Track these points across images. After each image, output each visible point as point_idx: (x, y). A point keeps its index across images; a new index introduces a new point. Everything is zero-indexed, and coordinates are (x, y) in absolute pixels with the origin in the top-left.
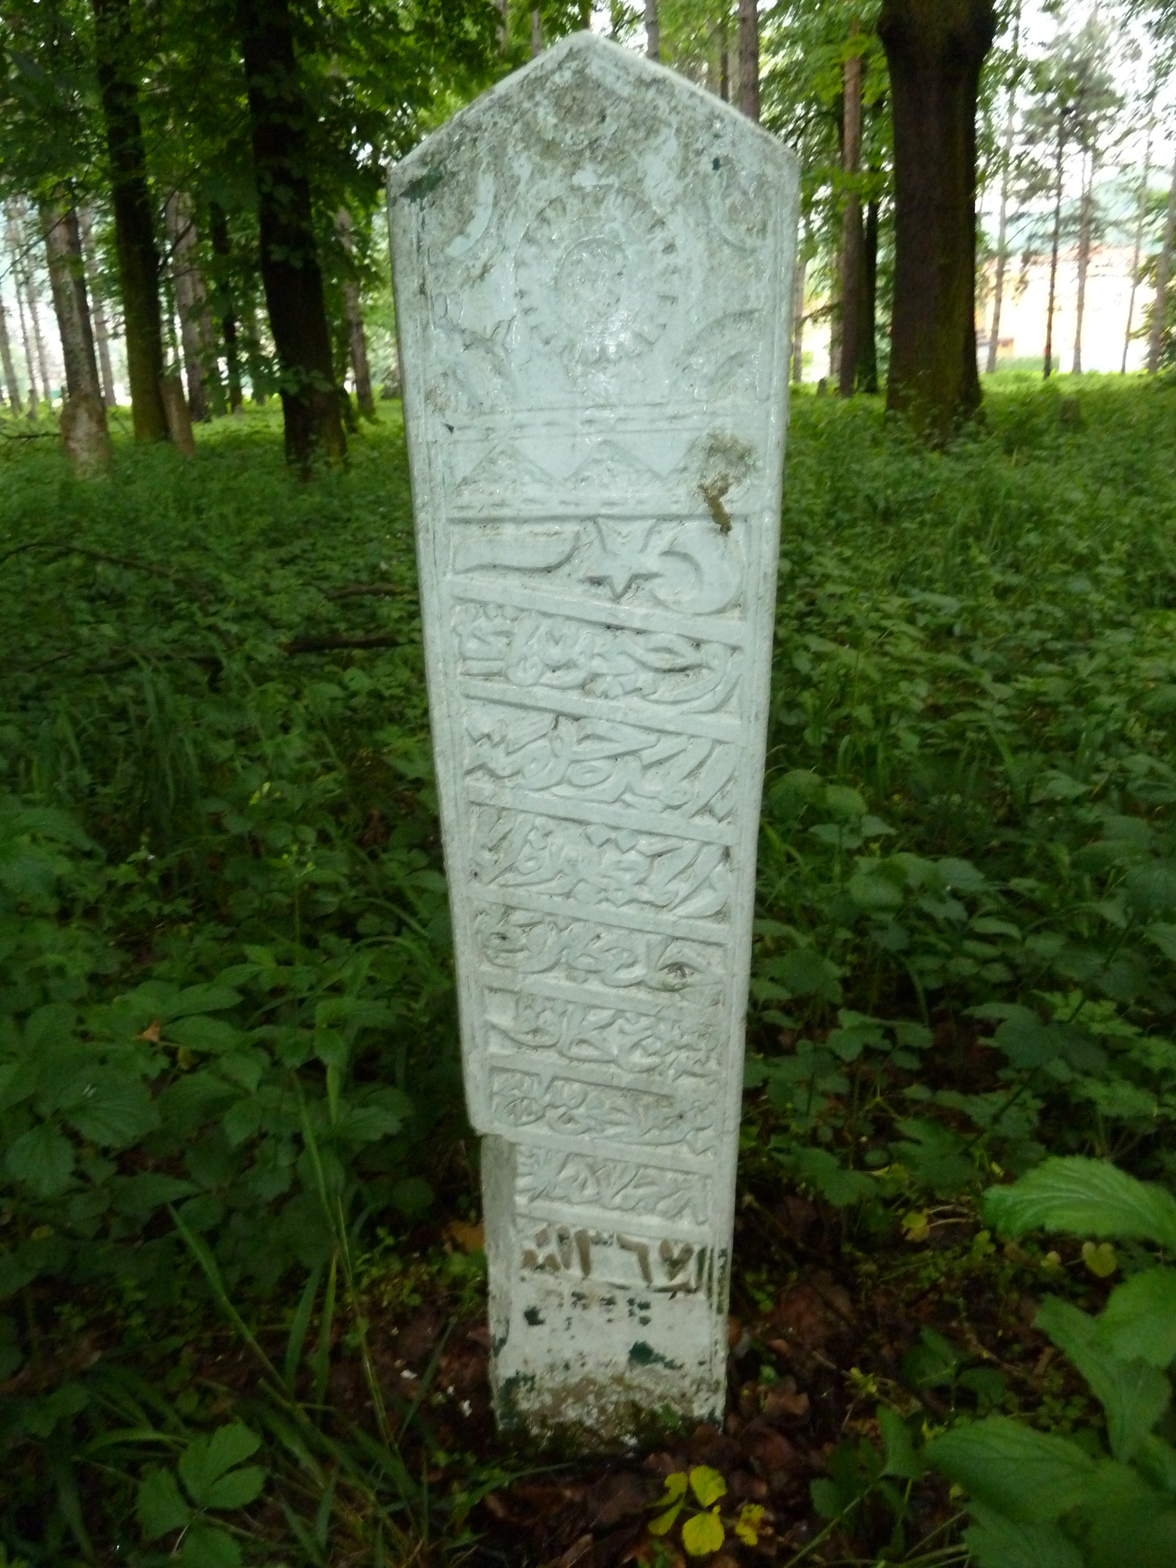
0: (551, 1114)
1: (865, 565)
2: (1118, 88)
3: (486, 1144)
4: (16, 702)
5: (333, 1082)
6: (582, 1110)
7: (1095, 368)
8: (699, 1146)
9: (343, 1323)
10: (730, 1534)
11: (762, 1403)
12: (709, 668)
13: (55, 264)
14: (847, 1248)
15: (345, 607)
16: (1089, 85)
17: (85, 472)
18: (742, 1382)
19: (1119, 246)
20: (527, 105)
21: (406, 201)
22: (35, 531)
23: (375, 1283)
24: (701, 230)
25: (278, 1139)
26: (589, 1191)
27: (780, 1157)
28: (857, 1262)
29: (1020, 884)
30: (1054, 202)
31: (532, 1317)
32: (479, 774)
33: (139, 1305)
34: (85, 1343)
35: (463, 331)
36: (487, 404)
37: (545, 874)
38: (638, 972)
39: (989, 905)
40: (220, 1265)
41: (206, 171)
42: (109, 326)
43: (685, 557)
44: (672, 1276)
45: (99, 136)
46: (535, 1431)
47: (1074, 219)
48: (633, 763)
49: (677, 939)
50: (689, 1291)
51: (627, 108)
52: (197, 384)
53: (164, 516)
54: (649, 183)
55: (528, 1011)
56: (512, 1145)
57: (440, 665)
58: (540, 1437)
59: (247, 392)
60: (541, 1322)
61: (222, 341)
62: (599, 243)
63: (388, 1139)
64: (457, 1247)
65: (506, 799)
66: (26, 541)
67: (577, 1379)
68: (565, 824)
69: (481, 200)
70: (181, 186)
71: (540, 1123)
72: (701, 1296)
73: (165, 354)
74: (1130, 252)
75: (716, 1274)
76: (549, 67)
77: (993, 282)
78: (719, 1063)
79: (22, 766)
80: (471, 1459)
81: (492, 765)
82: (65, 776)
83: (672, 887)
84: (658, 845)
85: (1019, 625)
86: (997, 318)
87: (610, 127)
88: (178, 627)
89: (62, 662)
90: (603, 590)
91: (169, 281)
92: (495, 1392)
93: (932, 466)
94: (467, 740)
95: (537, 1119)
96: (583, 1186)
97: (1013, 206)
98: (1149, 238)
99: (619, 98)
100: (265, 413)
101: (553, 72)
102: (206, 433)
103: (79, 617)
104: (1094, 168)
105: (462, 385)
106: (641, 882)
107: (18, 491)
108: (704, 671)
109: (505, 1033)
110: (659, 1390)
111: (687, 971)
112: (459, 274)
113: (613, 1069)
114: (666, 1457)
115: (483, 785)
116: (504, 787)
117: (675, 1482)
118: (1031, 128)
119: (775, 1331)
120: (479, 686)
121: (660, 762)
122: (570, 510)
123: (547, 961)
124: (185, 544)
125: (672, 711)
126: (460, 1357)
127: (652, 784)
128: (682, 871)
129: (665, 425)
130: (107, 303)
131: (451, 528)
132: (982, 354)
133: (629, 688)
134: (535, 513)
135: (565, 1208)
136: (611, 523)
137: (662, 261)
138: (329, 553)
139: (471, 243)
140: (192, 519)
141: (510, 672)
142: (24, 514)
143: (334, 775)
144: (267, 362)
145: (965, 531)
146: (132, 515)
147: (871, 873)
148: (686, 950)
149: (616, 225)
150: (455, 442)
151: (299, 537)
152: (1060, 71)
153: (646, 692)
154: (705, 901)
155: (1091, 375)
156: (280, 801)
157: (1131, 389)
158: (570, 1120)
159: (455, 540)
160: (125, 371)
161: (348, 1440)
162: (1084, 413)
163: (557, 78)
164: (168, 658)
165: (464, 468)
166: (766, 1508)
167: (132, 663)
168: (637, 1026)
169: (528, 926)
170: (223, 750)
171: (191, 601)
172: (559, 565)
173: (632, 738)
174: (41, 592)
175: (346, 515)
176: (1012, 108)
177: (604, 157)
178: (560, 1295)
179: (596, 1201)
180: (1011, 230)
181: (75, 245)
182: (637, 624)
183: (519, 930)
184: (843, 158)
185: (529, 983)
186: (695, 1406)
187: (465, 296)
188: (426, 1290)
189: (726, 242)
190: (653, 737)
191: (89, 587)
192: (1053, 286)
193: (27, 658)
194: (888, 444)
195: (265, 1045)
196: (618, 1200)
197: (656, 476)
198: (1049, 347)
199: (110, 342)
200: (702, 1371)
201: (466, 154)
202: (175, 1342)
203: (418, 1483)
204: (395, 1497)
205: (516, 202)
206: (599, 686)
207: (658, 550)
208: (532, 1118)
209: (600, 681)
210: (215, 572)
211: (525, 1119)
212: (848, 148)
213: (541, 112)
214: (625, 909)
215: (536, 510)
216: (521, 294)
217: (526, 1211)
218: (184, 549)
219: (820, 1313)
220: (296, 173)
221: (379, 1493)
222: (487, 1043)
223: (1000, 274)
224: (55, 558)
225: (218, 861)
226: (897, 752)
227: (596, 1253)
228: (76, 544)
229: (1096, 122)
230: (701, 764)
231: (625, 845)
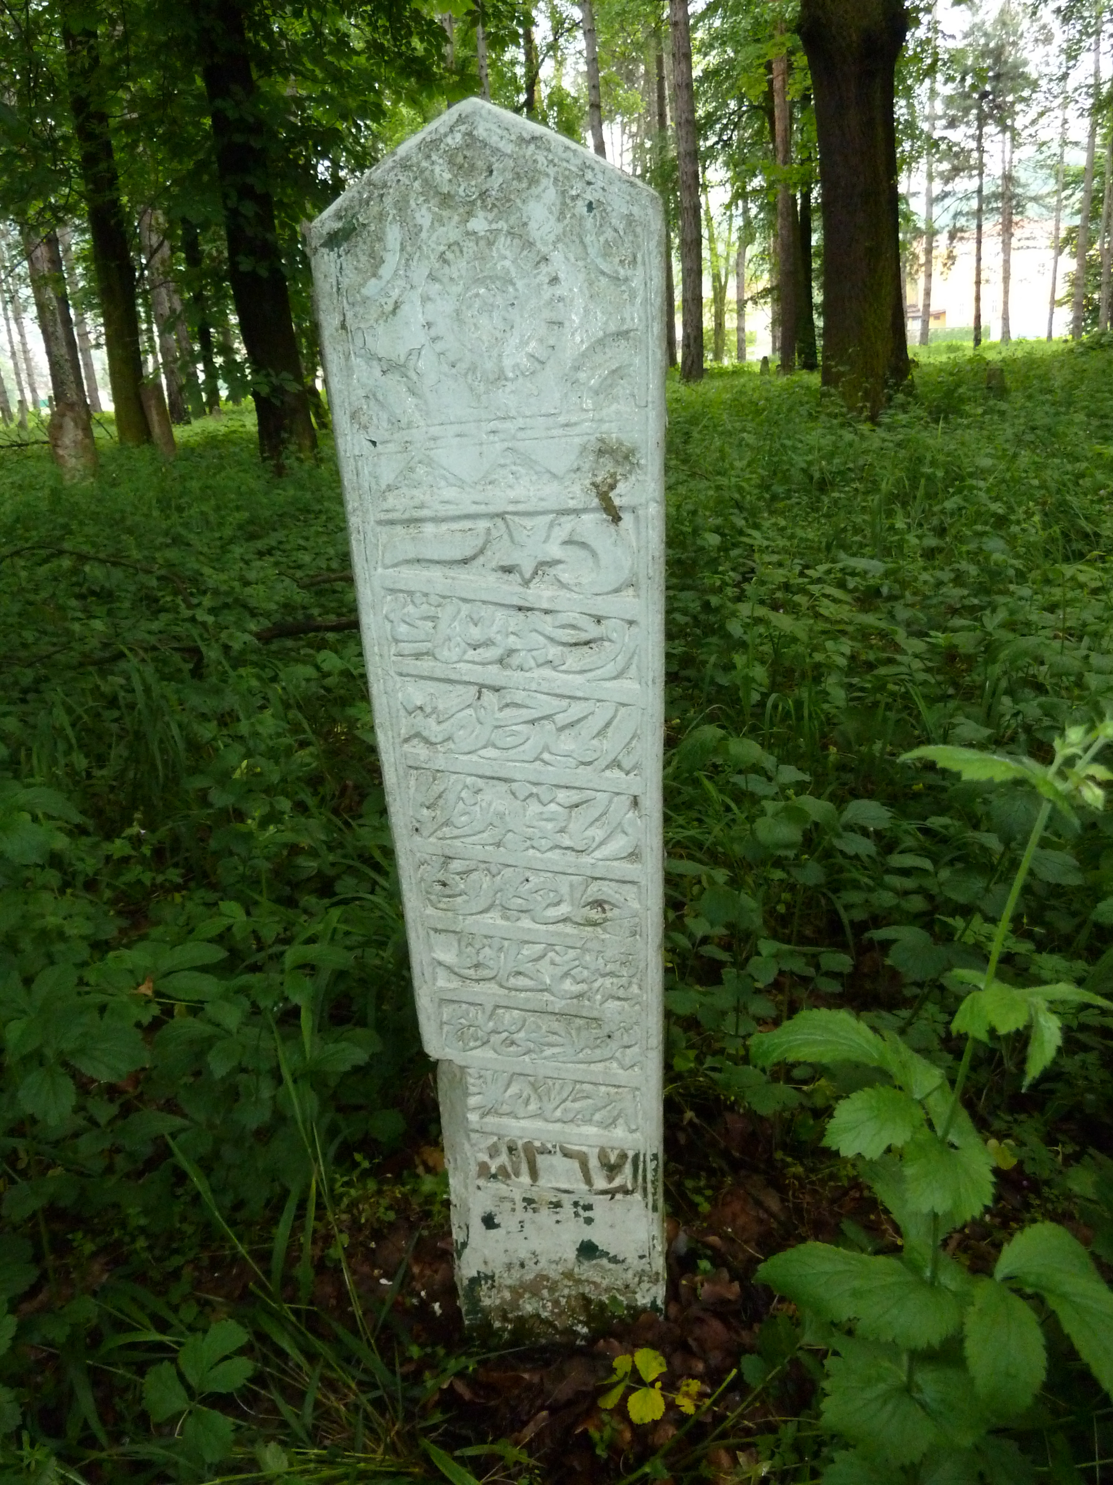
0: (495, 1039)
1: (800, 533)
2: (1031, 71)
3: (442, 1068)
4: (16, 694)
5: (306, 1021)
6: (522, 1034)
7: (1023, 334)
8: (627, 1062)
9: (328, 1239)
10: (671, 1406)
11: (699, 1291)
12: (610, 641)
13: (38, 282)
14: (779, 1155)
15: (320, 593)
16: (1004, 70)
17: (73, 477)
18: (681, 1276)
19: (1041, 218)
20: (424, 164)
21: (325, 250)
22: (27, 535)
23: (354, 1204)
24: (581, 263)
25: (258, 1073)
26: (533, 1107)
27: (715, 1075)
28: (788, 1165)
29: (936, 822)
30: (976, 182)
31: (489, 1222)
32: (415, 741)
33: (142, 1230)
34: (96, 1268)
35: (380, 360)
36: (404, 421)
37: (478, 826)
38: (564, 909)
39: (909, 842)
40: (213, 1191)
41: (175, 190)
42: (92, 337)
43: (583, 545)
44: (611, 1179)
45: (75, 161)
46: (497, 1324)
47: (996, 196)
48: (549, 726)
49: (597, 879)
50: (627, 1192)
51: (511, 163)
52: (175, 388)
53: (147, 516)
54: (533, 225)
55: (469, 949)
56: (462, 1068)
57: (376, 649)
58: (504, 1329)
59: (224, 393)
60: (497, 1226)
61: (197, 347)
62: (493, 278)
63: (357, 1070)
64: (429, 1170)
65: (440, 762)
66: (21, 544)
67: (531, 1276)
68: (491, 782)
69: (390, 246)
70: (152, 204)
71: (486, 1047)
72: (638, 1196)
73: (146, 360)
74: (1050, 225)
75: (650, 1177)
76: (442, 130)
77: (922, 259)
78: (640, 988)
79: (23, 753)
80: (441, 1351)
81: (425, 733)
82: (62, 761)
83: (590, 833)
84: (575, 797)
85: (940, 584)
86: (928, 293)
87: (496, 181)
88: (164, 617)
89: (58, 656)
90: (515, 577)
91: (146, 292)
92: (461, 1292)
93: (862, 437)
94: (402, 713)
95: (484, 1044)
96: (527, 1102)
97: (938, 187)
98: (1068, 211)
99: (504, 155)
100: (241, 413)
101: (446, 135)
102: (186, 434)
103: (70, 614)
104: (1014, 146)
105: (382, 405)
106: (562, 831)
107: (11, 498)
108: (606, 644)
109: (449, 968)
110: (605, 1283)
111: (606, 907)
112: (374, 313)
113: (547, 996)
114: (615, 1343)
115: (420, 751)
116: (437, 752)
117: (622, 1363)
118: (951, 112)
119: (712, 1230)
120: (411, 665)
121: (572, 725)
122: (482, 509)
123: (483, 903)
124: (169, 541)
125: (579, 679)
126: (430, 1264)
127: (567, 743)
128: (597, 820)
129: (561, 431)
130: (89, 315)
131: (379, 529)
132: (913, 328)
133: (541, 661)
134: (450, 513)
135: (513, 1122)
136: (516, 519)
137: (547, 292)
138: (302, 542)
139: (382, 283)
140: (175, 516)
141: (437, 651)
142: (17, 520)
143: (311, 749)
144: (240, 367)
145: (892, 498)
146: (118, 516)
147: (776, 815)
148: (605, 889)
149: (507, 263)
150: (379, 454)
151: (275, 530)
152: (976, 58)
153: (556, 663)
154: (619, 844)
155: (1019, 343)
156: (260, 774)
157: (1055, 355)
158: (513, 1043)
159: (383, 538)
160: (108, 379)
161: (335, 1340)
162: (1009, 381)
163: (449, 140)
164: (154, 648)
165: (387, 476)
166: (703, 1382)
167: (121, 655)
168: (566, 958)
169: (465, 874)
170: (207, 731)
171: (176, 593)
172: (474, 557)
173: (547, 704)
174: (36, 591)
175: (317, 507)
176: (933, 93)
177: (494, 205)
178: (513, 1201)
179: (538, 1115)
180: (937, 210)
181: (56, 262)
182: (545, 605)
183: (457, 878)
184: (775, 148)
185: (468, 924)
186: (638, 1296)
187: (380, 329)
188: (401, 1207)
189: (603, 273)
190: (565, 703)
191: (80, 585)
192: (979, 260)
193: (23, 654)
194: (823, 417)
195: (243, 990)
196: (558, 1113)
197: (554, 476)
198: (978, 318)
199: (93, 352)
200: (643, 1264)
201: (374, 209)
202: (177, 1261)
203: (394, 1372)
204: (375, 1387)
205: (420, 248)
206: (515, 660)
207: (560, 540)
208: (478, 1043)
209: (515, 655)
210: (196, 566)
211: (472, 1044)
212: (778, 140)
213: (437, 169)
214: (549, 854)
215: (452, 510)
216: (429, 325)
217: (477, 1127)
218: (168, 546)
219: (753, 1213)
220: (259, 189)
221: (360, 1383)
222: (435, 979)
223: (929, 251)
224: (46, 560)
225: (204, 832)
226: (826, 706)
227: (542, 1161)
228: (67, 546)
229: (1013, 104)
230: (608, 725)
231: (545, 798)
